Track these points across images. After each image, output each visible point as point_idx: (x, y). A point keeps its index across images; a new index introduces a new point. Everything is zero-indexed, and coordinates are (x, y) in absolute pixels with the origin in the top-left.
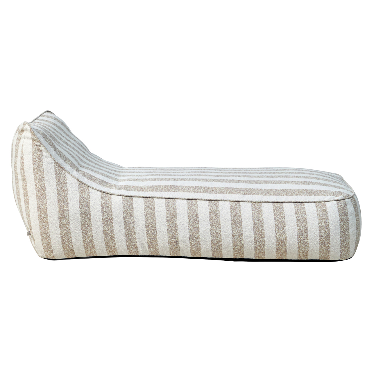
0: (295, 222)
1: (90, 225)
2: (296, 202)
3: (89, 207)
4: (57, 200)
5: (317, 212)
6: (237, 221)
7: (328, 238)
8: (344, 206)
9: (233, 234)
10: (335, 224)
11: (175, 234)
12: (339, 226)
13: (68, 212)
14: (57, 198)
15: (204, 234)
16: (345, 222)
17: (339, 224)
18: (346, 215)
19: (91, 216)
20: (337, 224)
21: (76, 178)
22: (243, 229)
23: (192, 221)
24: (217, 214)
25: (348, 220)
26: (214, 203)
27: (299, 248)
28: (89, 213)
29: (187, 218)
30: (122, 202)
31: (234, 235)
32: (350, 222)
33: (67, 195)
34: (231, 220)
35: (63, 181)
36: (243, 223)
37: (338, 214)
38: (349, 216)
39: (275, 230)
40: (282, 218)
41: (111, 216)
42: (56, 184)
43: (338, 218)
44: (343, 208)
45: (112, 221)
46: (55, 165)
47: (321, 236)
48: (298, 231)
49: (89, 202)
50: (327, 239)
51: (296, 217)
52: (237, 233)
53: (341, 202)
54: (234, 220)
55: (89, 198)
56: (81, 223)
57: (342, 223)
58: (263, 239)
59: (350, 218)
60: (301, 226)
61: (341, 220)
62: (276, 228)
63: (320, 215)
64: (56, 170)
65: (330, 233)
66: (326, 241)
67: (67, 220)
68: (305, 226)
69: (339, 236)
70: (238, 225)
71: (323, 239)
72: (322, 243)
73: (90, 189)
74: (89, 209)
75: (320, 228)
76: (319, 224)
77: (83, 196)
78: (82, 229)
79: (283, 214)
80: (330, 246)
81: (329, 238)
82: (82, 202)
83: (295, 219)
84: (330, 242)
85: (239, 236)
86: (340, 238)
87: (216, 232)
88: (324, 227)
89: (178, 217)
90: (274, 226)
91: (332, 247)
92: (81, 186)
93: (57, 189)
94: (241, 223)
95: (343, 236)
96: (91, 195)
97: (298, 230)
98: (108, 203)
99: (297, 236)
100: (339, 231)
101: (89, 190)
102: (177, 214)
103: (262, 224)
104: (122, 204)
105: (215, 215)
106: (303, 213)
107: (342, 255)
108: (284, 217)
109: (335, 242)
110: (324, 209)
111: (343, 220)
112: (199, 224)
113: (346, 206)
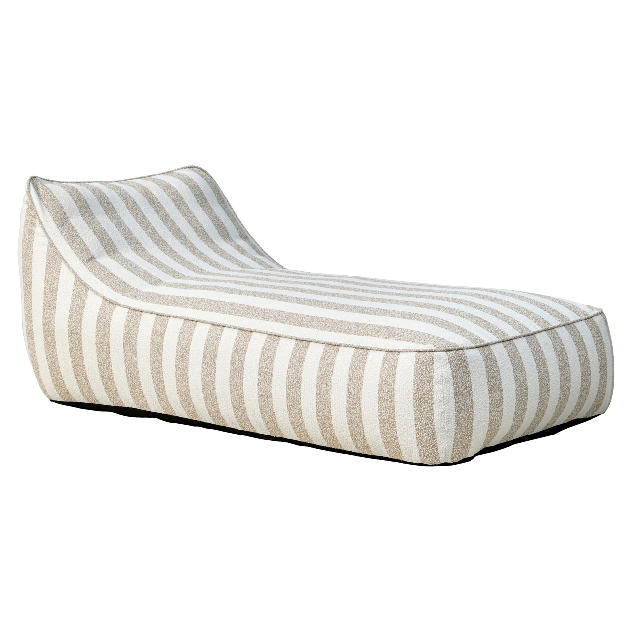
0: (346, 382)
1: (81, 350)
2: (358, 348)
3: (81, 322)
4: (43, 305)
5: (381, 369)
6: (266, 370)
7: (392, 418)
8: (428, 363)
9: (258, 392)
10: (405, 395)
11: (185, 381)
12: (412, 401)
13: (54, 326)
14: (43, 301)
15: (221, 387)
16: (424, 394)
17: (412, 396)
18: (430, 381)
19: (82, 337)
20: (408, 395)
21: (73, 271)
22: (272, 386)
23: (207, 363)
24: (243, 354)
25: (431, 391)
26: (245, 336)
27: (351, 431)
28: (80, 331)
29: (203, 355)
30: (125, 318)
31: (260, 393)
32: (437, 396)
33: (55, 300)
34: (258, 367)
35: (54, 276)
36: (274, 374)
37: (413, 378)
38: (434, 384)
39: (315, 393)
40: (328, 373)
41: (107, 340)
42: (44, 279)
43: (412, 384)
44: (424, 367)
45: (109, 348)
46: (48, 249)
47: (380, 415)
48: (347, 401)
49: (82, 314)
50: (391, 420)
51: (349, 375)
52: (265, 392)
53: (423, 355)
54: (262, 367)
55: (84, 307)
56: (70, 345)
57: (418, 394)
58: (299, 407)
59: (437, 387)
60: (353, 392)
61: (418, 388)
62: (317, 390)
63: (384, 375)
64: (48, 257)
65: (396, 410)
66: (389, 424)
67: (53, 339)
68: (359, 392)
69: (412, 417)
70: (266, 376)
71: (384, 420)
72: (383, 426)
73: (90, 292)
74: (80, 324)
75: (380, 398)
76: (379, 390)
77: (76, 303)
78: (71, 356)
79: (332, 367)
80: (398, 435)
81: (395, 419)
82: (73, 312)
83: (347, 377)
84: (396, 426)
85: (267, 397)
86: (413, 423)
87: (237, 386)
88: (386, 397)
89: (190, 352)
90: (316, 386)
91: (401, 438)
92: (78, 286)
93: (45, 288)
94: (271, 374)
95: (419, 418)
96: (88, 302)
97: (348, 399)
98: (107, 317)
99: (345, 409)
100: (412, 409)
101: (88, 293)
102: (191, 348)
103: (299, 379)
104: (124, 322)
105: (239, 356)
106: (360, 368)
107: (422, 454)
108: (332, 371)
109: (405, 429)
110: (392, 366)
111: (421, 389)
112: (215, 368)
113: (433, 363)
